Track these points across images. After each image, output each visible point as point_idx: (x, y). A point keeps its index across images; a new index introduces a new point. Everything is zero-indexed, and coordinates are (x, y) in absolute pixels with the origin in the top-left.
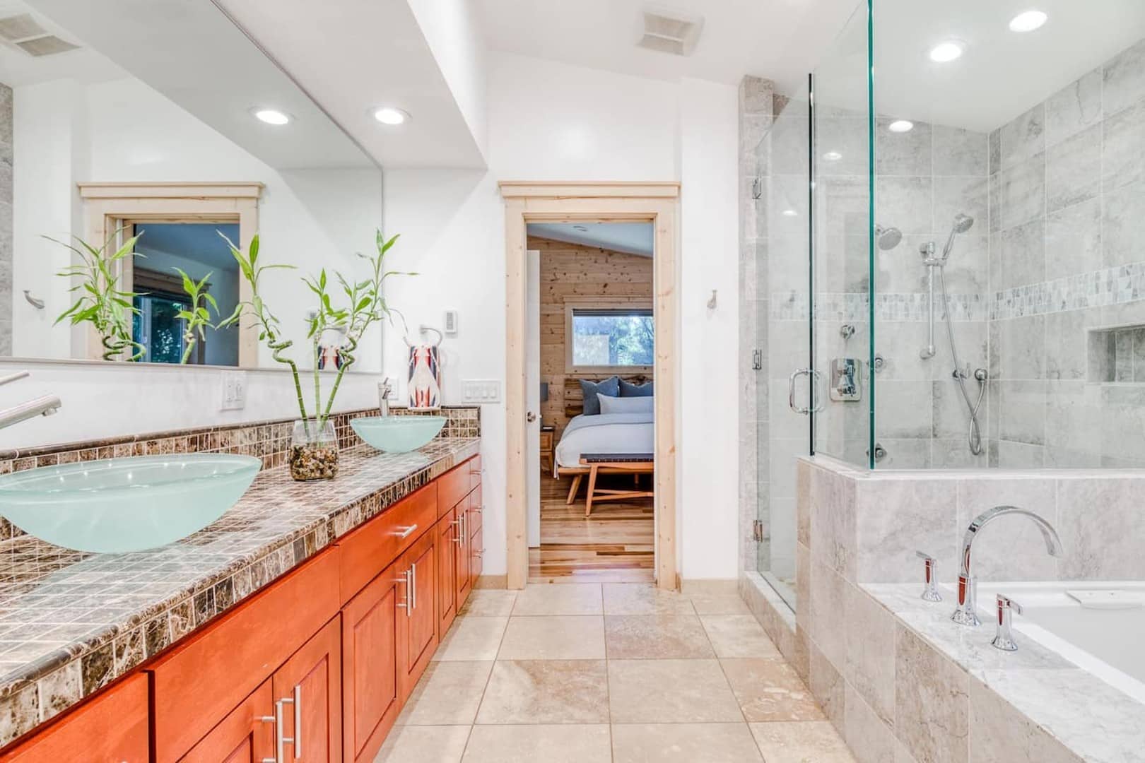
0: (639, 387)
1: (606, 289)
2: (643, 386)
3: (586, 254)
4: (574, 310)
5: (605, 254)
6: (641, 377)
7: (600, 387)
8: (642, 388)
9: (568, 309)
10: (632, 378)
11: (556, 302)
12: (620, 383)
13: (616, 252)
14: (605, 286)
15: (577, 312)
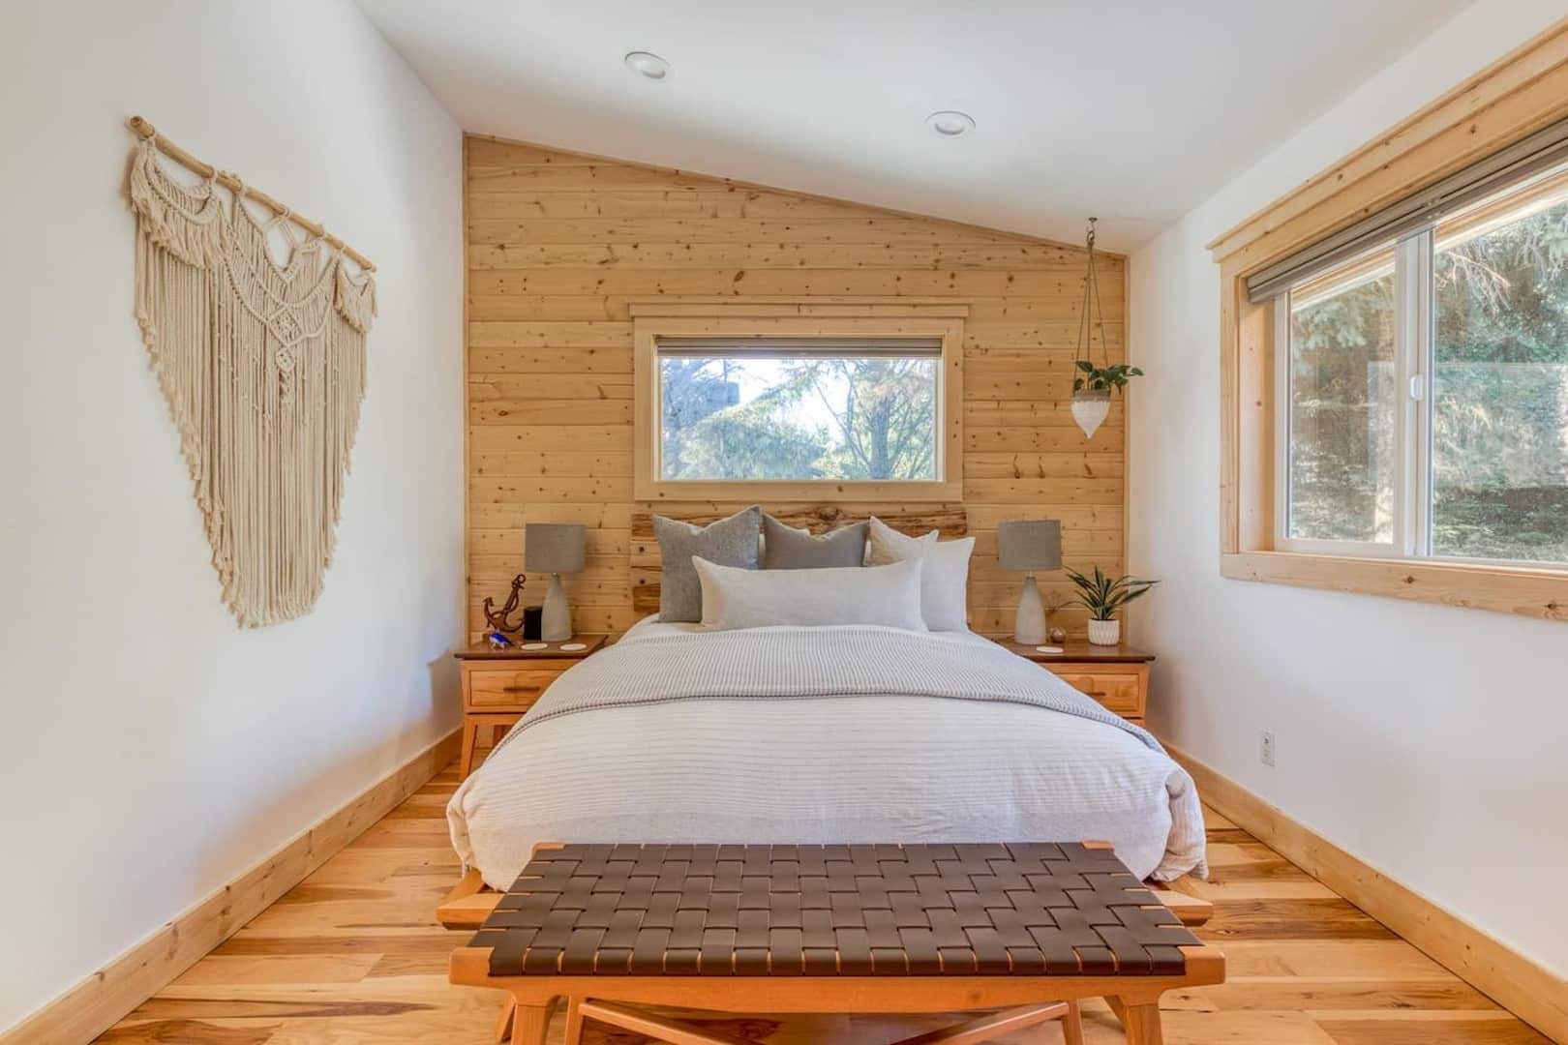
0: (819, 538)
1: (739, 286)
2: (833, 534)
3: (691, 195)
4: (658, 338)
5: (740, 197)
6: (829, 511)
7: (704, 537)
8: (828, 542)
9: (644, 335)
10: (807, 514)
11: (611, 319)
12: (766, 528)
13: (768, 191)
14: (739, 276)
15: (668, 345)
